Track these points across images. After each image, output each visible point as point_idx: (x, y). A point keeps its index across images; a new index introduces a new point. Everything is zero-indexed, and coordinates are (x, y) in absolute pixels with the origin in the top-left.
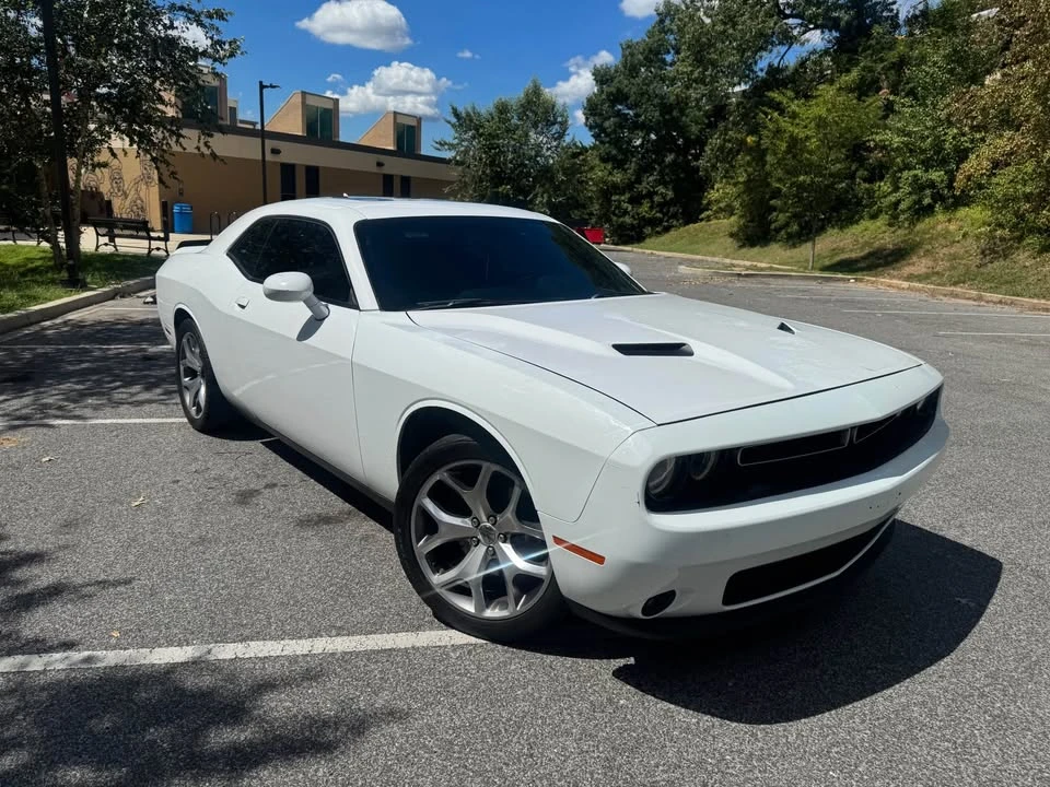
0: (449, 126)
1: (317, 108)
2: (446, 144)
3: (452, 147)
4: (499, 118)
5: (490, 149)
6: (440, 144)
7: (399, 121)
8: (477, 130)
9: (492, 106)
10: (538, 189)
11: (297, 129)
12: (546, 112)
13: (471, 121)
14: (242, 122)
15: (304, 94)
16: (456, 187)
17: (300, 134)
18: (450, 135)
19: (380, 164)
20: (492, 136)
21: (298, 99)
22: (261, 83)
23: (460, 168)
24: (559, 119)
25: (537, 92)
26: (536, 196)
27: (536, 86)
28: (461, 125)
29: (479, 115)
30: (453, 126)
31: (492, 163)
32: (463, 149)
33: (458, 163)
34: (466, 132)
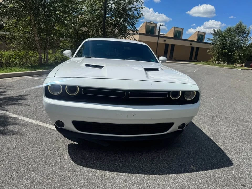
0: (212, 34)
1: (178, 31)
2: (210, 39)
3: (212, 40)
4: (227, 32)
5: (222, 40)
6: (208, 39)
7: (199, 34)
8: (220, 35)
9: (226, 29)
10: (236, 51)
11: (172, 36)
12: (242, 30)
13: (218, 33)
14: (161, 34)
15: (175, 27)
16: (211, 50)
17: (172, 37)
18: (212, 37)
19: (191, 44)
20: (224, 37)
21: (173, 29)
22: (160, 24)
23: (213, 45)
24: (247, 32)
25: (241, 25)
26: (235, 53)
27: (240, 23)
28: (215, 34)
29: (221, 31)
30: (213, 34)
31: (223, 44)
32: (215, 40)
33: (213, 44)
34: (217, 36)
